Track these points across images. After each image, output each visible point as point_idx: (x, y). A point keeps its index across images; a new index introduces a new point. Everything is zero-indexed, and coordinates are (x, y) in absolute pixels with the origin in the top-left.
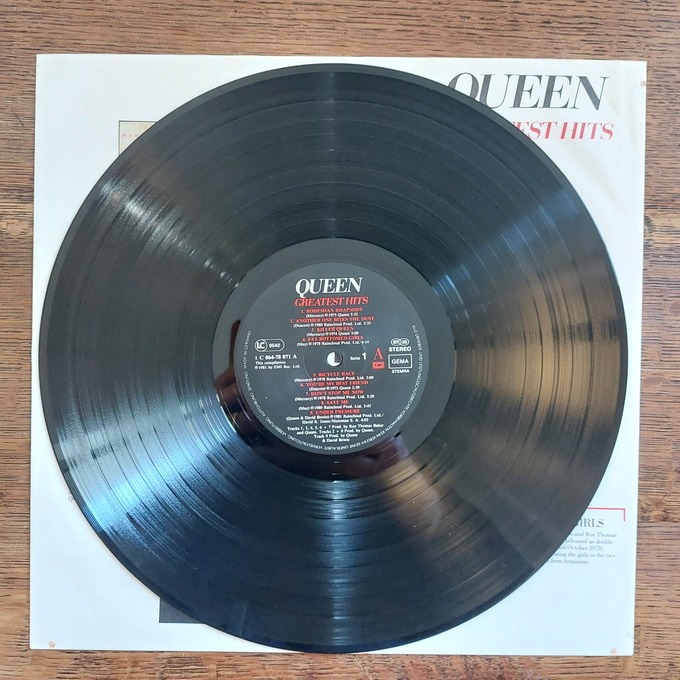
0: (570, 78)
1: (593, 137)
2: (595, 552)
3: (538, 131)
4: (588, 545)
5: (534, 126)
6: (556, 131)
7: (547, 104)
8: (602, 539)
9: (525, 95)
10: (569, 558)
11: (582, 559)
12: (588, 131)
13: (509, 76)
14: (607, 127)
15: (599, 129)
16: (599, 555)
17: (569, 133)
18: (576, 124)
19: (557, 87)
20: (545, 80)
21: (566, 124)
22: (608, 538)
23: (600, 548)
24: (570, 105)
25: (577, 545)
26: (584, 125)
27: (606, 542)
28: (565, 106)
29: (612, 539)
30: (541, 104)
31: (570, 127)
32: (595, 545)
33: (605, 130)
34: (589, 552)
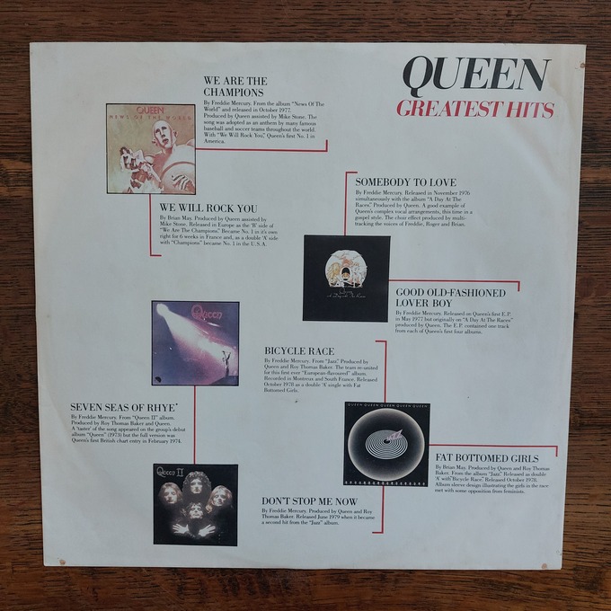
0: (515, 61)
1: (535, 116)
2: (530, 483)
3: (487, 110)
4: (525, 477)
5: (483, 105)
6: (503, 110)
7: (495, 85)
8: (537, 472)
9: (475, 76)
10: (507, 489)
11: (519, 489)
12: (531, 110)
13: (460, 59)
14: (549, 106)
15: (541, 108)
16: (533, 486)
17: (514, 112)
18: (521, 104)
19: (503, 69)
20: (493, 63)
21: (511, 104)
22: (542, 471)
23: (535, 480)
24: (516, 86)
25: (516, 478)
26: (527, 104)
27: (540, 475)
28: (511, 87)
29: (545, 472)
30: (489, 85)
31: (515, 106)
32: (530, 477)
33: (546, 109)
34: (525, 483)
